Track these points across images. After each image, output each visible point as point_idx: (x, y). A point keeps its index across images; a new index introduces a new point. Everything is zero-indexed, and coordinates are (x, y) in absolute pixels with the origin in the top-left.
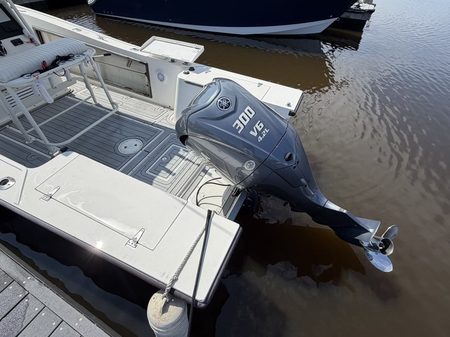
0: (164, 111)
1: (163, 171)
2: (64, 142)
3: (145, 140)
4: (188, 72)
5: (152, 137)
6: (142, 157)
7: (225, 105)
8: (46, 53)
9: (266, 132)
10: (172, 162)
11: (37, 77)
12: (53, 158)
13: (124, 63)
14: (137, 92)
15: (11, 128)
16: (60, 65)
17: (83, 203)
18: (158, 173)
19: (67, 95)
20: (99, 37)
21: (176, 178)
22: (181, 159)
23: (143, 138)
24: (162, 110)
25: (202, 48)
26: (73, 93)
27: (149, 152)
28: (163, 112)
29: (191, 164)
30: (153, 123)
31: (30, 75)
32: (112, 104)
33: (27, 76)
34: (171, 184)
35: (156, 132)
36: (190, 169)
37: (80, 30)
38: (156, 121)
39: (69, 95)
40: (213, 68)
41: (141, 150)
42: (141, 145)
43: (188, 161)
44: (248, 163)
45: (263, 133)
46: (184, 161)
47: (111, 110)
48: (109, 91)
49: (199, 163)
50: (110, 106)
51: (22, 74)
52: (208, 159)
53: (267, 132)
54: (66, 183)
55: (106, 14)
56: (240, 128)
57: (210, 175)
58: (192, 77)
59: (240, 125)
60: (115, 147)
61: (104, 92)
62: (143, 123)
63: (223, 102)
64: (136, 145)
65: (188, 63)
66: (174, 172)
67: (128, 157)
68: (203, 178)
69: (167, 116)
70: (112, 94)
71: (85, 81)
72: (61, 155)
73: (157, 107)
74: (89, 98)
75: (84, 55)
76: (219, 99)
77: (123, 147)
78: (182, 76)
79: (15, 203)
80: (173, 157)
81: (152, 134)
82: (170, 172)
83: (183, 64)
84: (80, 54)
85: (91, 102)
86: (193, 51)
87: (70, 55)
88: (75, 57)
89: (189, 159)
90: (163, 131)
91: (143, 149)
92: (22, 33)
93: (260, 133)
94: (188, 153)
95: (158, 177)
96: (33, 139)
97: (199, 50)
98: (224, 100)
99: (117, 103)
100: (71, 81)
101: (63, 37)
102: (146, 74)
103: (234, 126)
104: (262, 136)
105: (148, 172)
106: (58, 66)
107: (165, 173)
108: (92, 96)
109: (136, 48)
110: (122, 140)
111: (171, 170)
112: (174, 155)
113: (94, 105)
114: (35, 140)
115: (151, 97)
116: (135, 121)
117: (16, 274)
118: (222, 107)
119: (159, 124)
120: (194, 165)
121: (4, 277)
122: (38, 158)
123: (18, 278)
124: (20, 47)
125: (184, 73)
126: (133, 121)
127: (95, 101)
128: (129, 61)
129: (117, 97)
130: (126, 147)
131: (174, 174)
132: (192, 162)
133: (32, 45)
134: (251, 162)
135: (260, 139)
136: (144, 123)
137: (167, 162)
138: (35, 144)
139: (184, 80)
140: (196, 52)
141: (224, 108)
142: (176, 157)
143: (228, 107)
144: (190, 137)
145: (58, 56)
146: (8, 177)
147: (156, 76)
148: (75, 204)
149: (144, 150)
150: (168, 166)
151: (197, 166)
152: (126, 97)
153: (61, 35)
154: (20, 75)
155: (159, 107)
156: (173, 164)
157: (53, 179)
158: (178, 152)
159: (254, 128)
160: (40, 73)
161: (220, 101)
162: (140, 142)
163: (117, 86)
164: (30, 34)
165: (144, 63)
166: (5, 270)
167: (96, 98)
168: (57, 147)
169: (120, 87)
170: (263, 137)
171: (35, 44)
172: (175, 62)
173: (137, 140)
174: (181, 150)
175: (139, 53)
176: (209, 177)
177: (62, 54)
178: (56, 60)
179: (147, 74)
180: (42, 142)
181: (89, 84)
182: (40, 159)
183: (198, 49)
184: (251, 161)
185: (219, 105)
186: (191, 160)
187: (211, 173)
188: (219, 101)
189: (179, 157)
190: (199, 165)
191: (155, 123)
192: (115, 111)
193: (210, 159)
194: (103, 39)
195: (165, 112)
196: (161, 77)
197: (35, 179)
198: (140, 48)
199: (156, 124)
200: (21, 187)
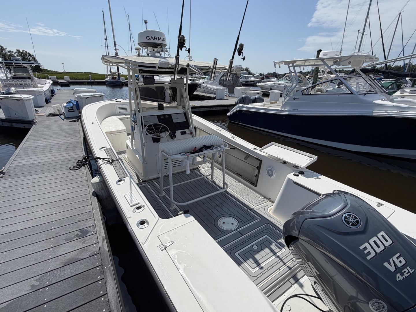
0: (264, 200)
1: (251, 260)
2: (183, 203)
3: (242, 222)
4: (298, 175)
5: (249, 221)
6: (235, 237)
7: (352, 222)
8: (198, 142)
9: (409, 272)
10: (262, 253)
11: (188, 156)
12: (177, 216)
13: (243, 157)
14: (245, 180)
15: (155, 183)
16: (203, 151)
17: (186, 265)
18: (247, 260)
19: (195, 169)
20: (231, 137)
21: (263, 273)
22: (271, 254)
23: (241, 219)
24: (262, 200)
25: (316, 157)
26: (199, 169)
27: (243, 235)
28: (262, 201)
29: (282, 264)
30: (252, 209)
31: (184, 154)
32: (224, 183)
33: (183, 154)
34: (256, 278)
35: (253, 218)
36: (280, 270)
37: (221, 131)
38: (254, 208)
39: (197, 170)
40: (323, 176)
41: (236, 230)
42: (237, 225)
43: (278, 259)
44: (376, 302)
45: (405, 272)
46: (274, 257)
47: (221, 188)
48: (226, 174)
49: (291, 266)
50: (221, 185)
51: (181, 152)
52: (316, 272)
53: (411, 272)
54: (179, 240)
55: (237, 122)
56: (369, 253)
57: (301, 286)
58: (301, 180)
59: (369, 249)
60: (216, 220)
61: (222, 174)
62: (243, 206)
63: (350, 218)
64: (233, 224)
65: (299, 167)
66: (262, 265)
67: (225, 232)
68: (291, 286)
69: (266, 206)
70: (227, 177)
71: (212, 164)
72: (183, 215)
73: (259, 196)
74: (210, 175)
75: (220, 147)
76: (344, 214)
77: (222, 222)
78: (291, 176)
79: (142, 242)
80: (264, 249)
81: (249, 218)
82: (258, 264)
83: (294, 167)
84: (218, 146)
85: (209, 178)
86: (306, 159)
87: (212, 146)
88: (214, 147)
89: (281, 257)
90: (259, 219)
91: (238, 230)
92: (188, 128)
93: (399, 270)
94: (280, 250)
95: (245, 264)
96: (164, 194)
97: (313, 159)
98: (351, 216)
99: (228, 183)
100: (204, 162)
101: (210, 134)
102: (257, 167)
103: (361, 248)
104: (402, 274)
105: (237, 254)
106: (202, 151)
107: (253, 262)
108: (212, 174)
109: (256, 148)
110: (222, 216)
111: (260, 262)
112: (266, 247)
113: (211, 181)
114: (165, 195)
115: (256, 186)
116: (237, 202)
117: (113, 306)
118: (348, 223)
119: (257, 211)
120: (284, 267)
121: (106, 304)
122: (162, 209)
123: (113, 311)
124: (184, 136)
125: (294, 174)
126: (236, 201)
127: (212, 178)
128: (247, 156)
129: (229, 179)
130: (224, 223)
131: (262, 268)
132: (283, 262)
133: (190, 136)
134: (381, 303)
135: (399, 278)
136: (245, 206)
137: (257, 251)
138: (164, 198)
139: (293, 180)
140: (309, 159)
141: (350, 225)
142: (267, 250)
143: (357, 225)
144: (300, 240)
145: (205, 145)
146: (146, 220)
147: (266, 171)
148: (180, 264)
149: (239, 232)
150: (257, 256)
151: (288, 269)
152: (235, 180)
153: (209, 132)
154: (179, 153)
155: (260, 196)
156: (263, 256)
157: (171, 233)
158: (270, 245)
159: (391, 260)
160: (191, 154)
161: (347, 216)
162: (236, 223)
163: (231, 171)
164: (192, 129)
165: (259, 160)
166: (109, 298)
167: (214, 176)
168: (176, 205)
169: (233, 173)
170: (404, 277)
171: (192, 135)
172: (286, 164)
173: (234, 220)
174: (274, 244)
175: (258, 151)
176: (300, 289)
177: (207, 144)
178: (202, 148)
179: (259, 168)
180: (169, 199)
181: (214, 166)
182: (162, 210)
183: (311, 158)
184: (380, 301)
185: (345, 220)
186: (282, 259)
187: (303, 284)
188: (344, 215)
189: (270, 251)
190: (290, 269)
191: (254, 209)
192: (224, 190)
193: (318, 273)
194: (234, 138)
195: (264, 202)
196: (270, 173)
197: (161, 228)
198: (260, 149)
199: (255, 211)
200: (150, 231)
